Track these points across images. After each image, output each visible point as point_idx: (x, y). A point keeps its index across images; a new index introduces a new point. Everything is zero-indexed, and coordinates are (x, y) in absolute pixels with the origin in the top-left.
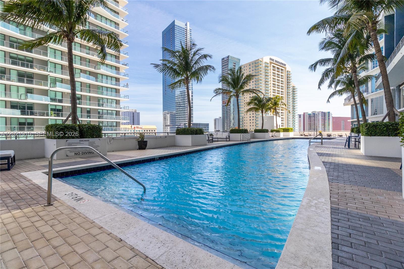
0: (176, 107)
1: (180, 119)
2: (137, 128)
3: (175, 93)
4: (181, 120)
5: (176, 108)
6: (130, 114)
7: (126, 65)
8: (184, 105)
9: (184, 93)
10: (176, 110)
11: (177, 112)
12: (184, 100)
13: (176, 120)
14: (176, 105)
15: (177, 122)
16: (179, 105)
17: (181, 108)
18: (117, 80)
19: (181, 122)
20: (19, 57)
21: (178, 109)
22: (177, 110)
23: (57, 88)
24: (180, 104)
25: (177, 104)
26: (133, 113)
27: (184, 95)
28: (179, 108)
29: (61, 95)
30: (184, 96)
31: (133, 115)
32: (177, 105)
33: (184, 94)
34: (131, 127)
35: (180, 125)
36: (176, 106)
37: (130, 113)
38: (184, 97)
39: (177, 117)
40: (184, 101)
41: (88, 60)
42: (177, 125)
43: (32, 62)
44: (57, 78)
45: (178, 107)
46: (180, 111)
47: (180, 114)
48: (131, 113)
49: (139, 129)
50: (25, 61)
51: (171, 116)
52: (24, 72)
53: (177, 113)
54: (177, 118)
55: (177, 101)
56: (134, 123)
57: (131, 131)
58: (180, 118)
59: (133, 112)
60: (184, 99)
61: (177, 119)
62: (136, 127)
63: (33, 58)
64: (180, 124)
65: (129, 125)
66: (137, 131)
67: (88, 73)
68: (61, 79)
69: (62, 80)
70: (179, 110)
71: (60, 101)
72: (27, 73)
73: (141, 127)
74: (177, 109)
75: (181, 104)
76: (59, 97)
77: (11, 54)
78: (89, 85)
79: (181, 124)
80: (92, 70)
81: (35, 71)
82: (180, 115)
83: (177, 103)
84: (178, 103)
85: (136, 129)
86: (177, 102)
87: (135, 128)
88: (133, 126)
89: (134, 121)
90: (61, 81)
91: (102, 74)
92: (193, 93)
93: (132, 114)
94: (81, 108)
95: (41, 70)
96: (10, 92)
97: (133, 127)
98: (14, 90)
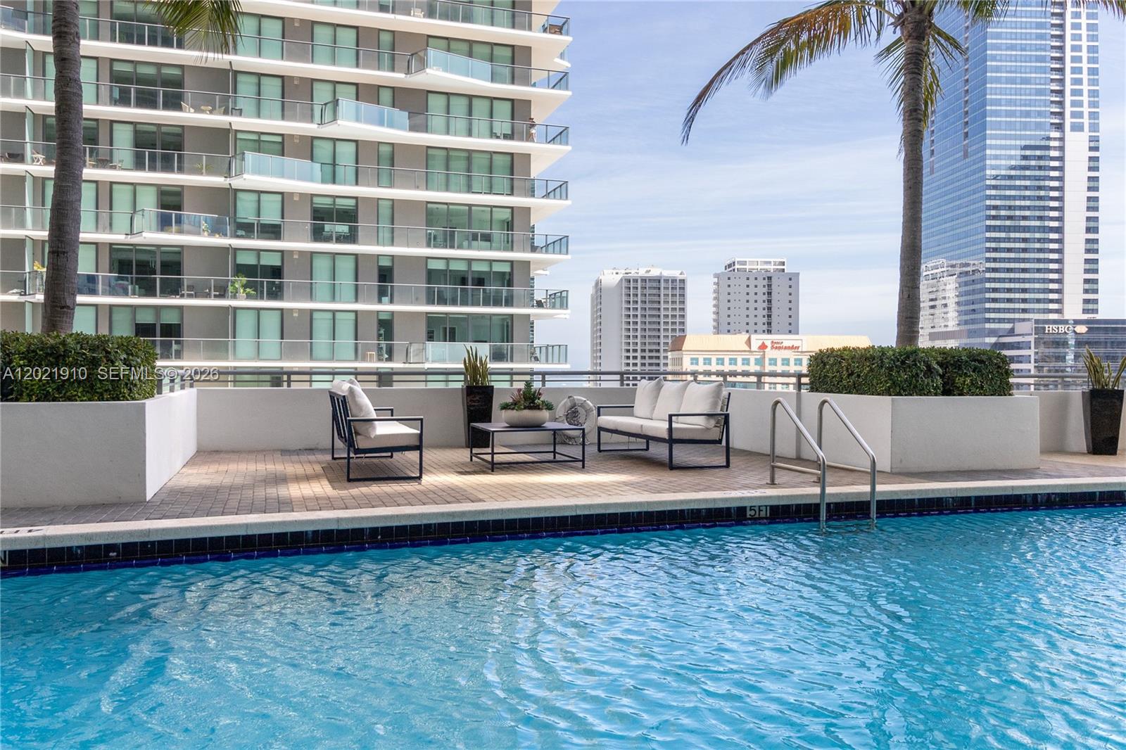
0: (988, 235)
1: (1009, 300)
2: (777, 346)
3: (984, 158)
4: (1017, 306)
5: (989, 240)
6: (752, 282)
7: (559, 29)
8: (1041, 218)
9: (1038, 153)
10: (989, 250)
11: (995, 260)
12: (1042, 193)
13: (988, 305)
14: (988, 223)
15: (992, 315)
16: (1008, 223)
17: (1018, 235)
18: (519, 109)
19: (1017, 316)
20: (143, 70)
21: (1003, 245)
22: (995, 250)
23: (245, 176)
24: (1010, 218)
25: (994, 218)
26: (770, 278)
27: (1042, 163)
28: (1009, 240)
29: (279, 206)
30: (1040, 168)
31: (770, 286)
32: (998, 223)
33: (1040, 158)
34: (749, 342)
35: (1012, 331)
36: (989, 229)
37: (752, 279)
38: (1038, 173)
39: (995, 290)
40: (1040, 198)
41: (385, 38)
42: (992, 333)
43: (179, 83)
44: (264, 138)
45: (1003, 235)
46: (1012, 255)
47: (1009, 270)
48: (760, 279)
49: (779, 355)
50: (159, 83)
51: (966, 284)
52: (153, 129)
53: (993, 265)
54: (993, 295)
55: (998, 203)
56: (769, 324)
57: (746, 361)
58: (1012, 296)
59: (767, 271)
60: (1040, 188)
61: (994, 300)
62: (768, 343)
63: (182, 67)
64: (1009, 326)
65: (738, 336)
66: (773, 362)
67: (386, 96)
68: (279, 139)
69: (282, 143)
70: (1009, 250)
71: (273, 231)
72: (164, 129)
73: (796, 344)
74: (993, 245)
75: (1018, 213)
76: (271, 215)
77: (115, 64)
78: (388, 149)
79: (1020, 328)
80: (397, 78)
81: (187, 116)
82: (1012, 275)
83: (993, 213)
84: (1003, 213)
85: (770, 353)
86: (995, 208)
87: (763, 347)
88: (757, 340)
89: (769, 316)
90: (279, 147)
91: (447, 94)
92: (1101, 144)
93: (762, 282)
94: (356, 256)
95: (203, 112)
96: (111, 209)
97: (755, 346)
98: (122, 198)
